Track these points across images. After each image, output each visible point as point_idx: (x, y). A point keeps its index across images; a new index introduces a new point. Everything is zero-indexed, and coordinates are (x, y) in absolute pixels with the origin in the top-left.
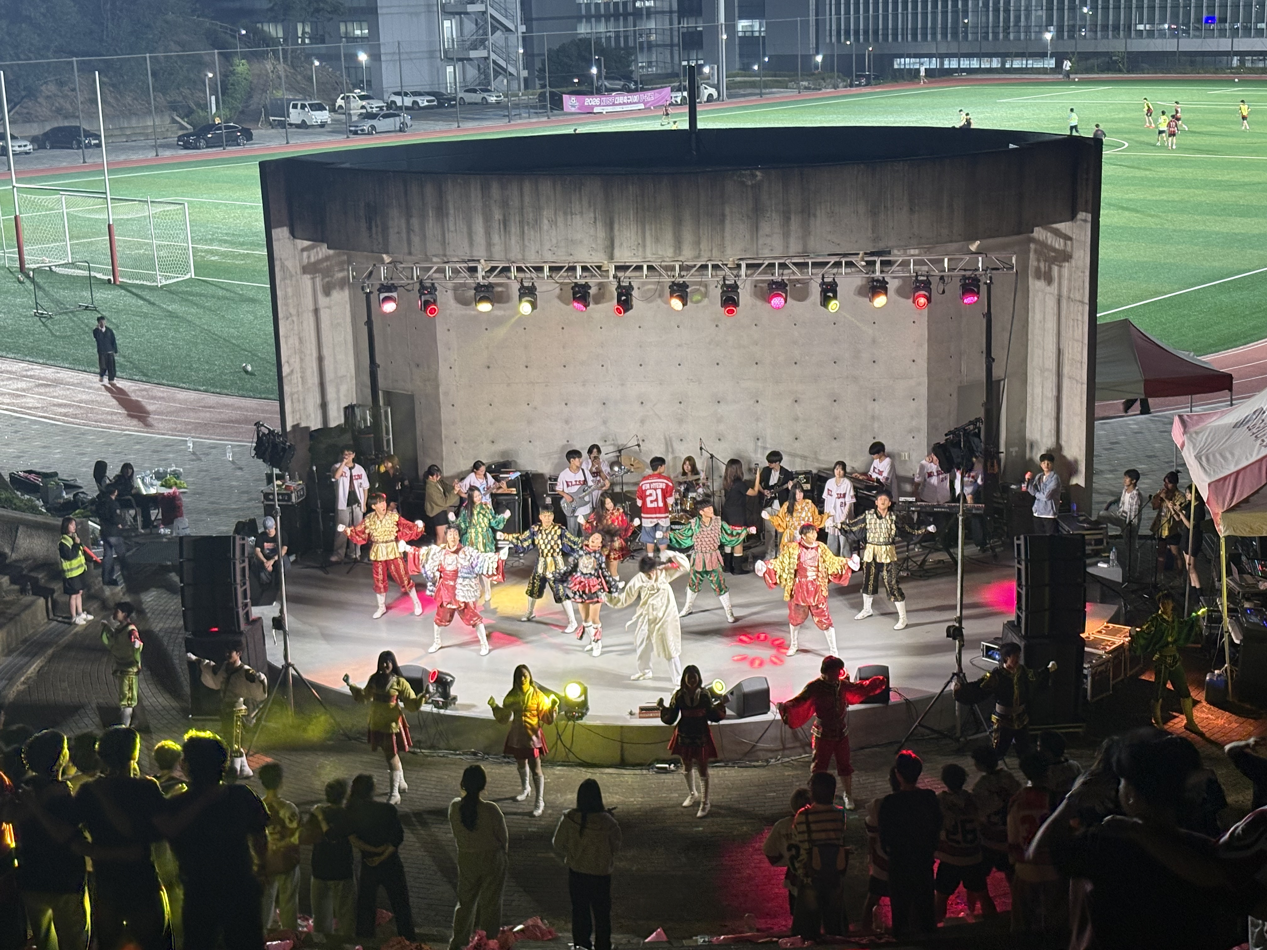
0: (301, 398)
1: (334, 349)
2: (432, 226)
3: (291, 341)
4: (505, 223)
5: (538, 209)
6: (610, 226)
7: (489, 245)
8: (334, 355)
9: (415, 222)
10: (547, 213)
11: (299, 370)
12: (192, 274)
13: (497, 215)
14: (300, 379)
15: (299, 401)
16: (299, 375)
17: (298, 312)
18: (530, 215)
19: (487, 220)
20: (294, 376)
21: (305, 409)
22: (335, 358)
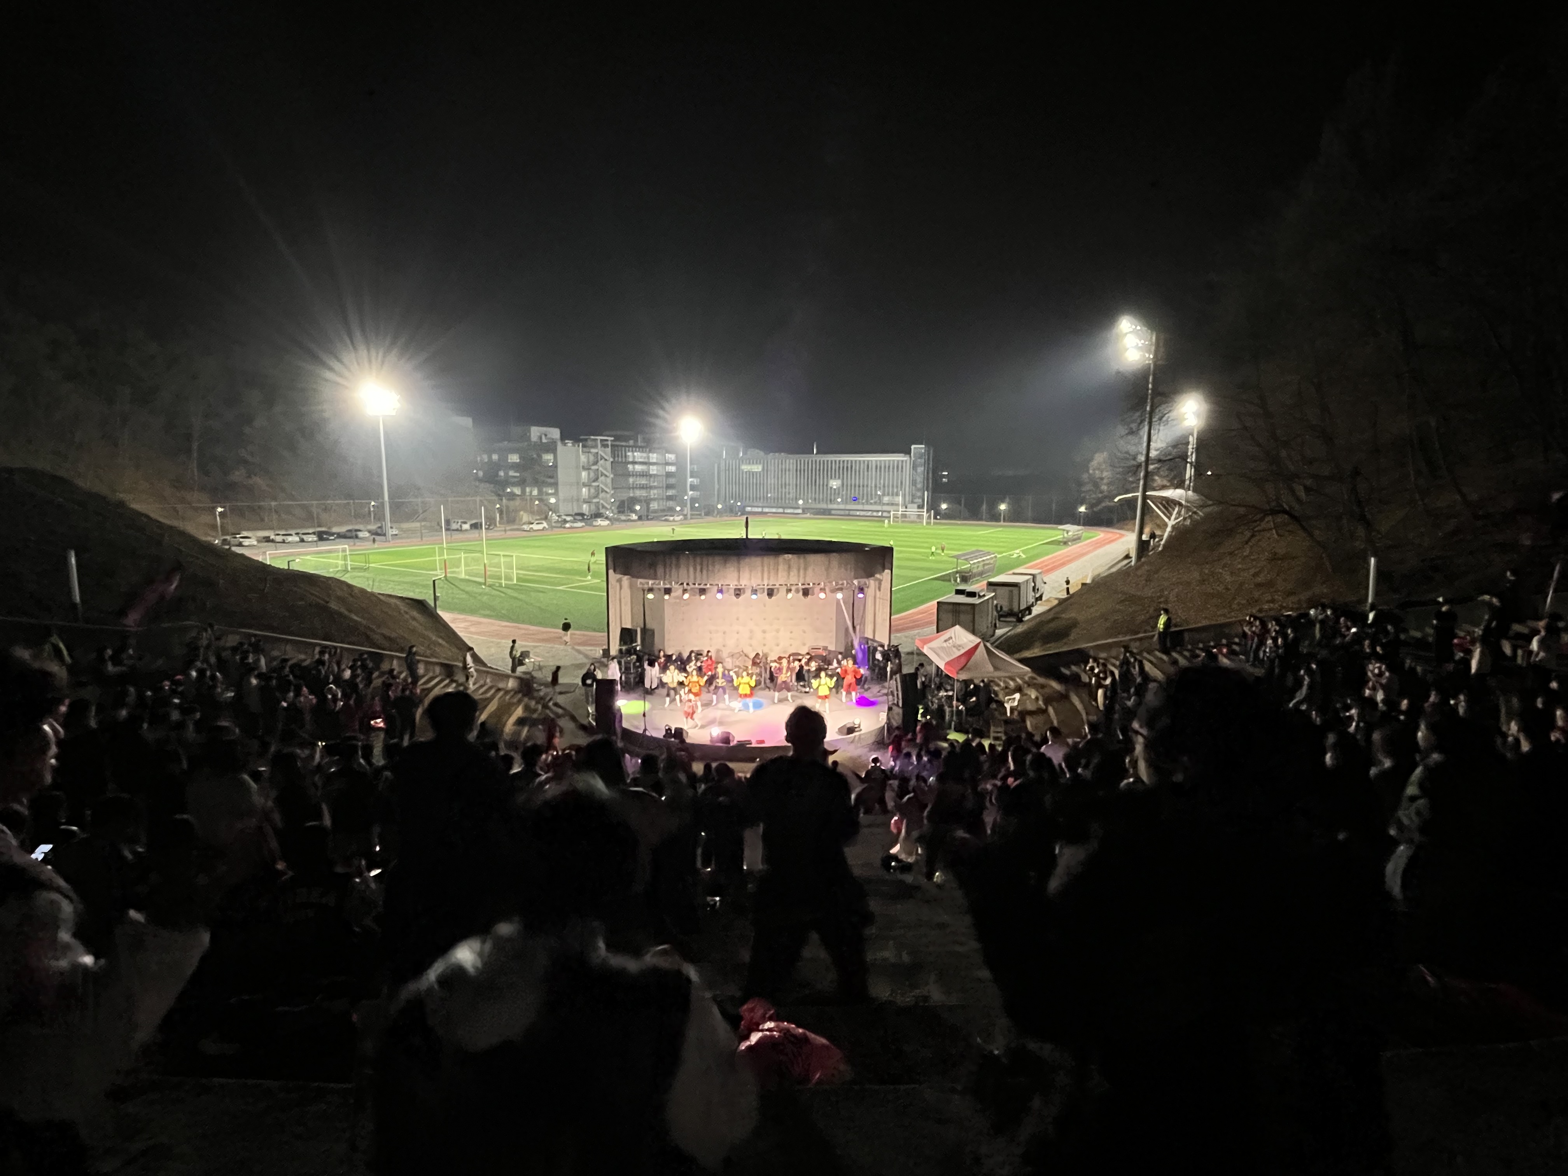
2: (674, 570)
4: (701, 571)
5: (714, 566)
6: (739, 571)
7: (695, 579)
9: (667, 570)
10: (717, 567)
12: (515, 582)
13: (698, 568)
18: (710, 568)
19: (695, 569)
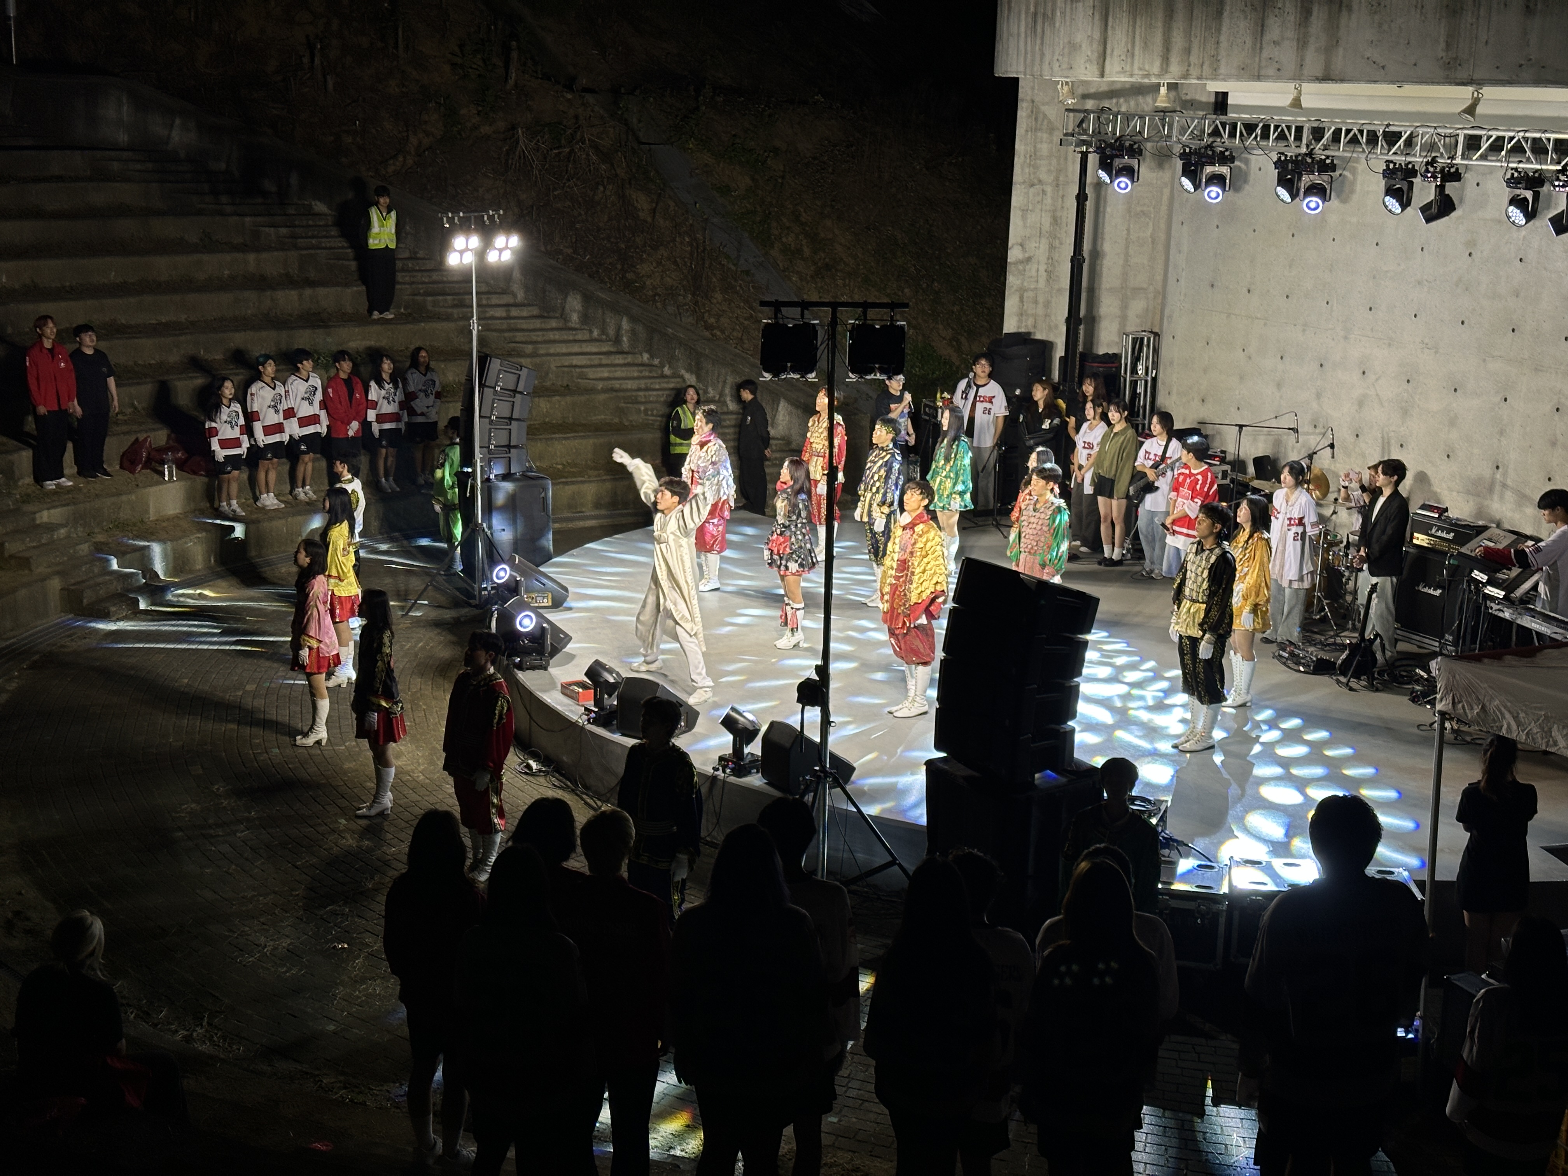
0: (1041, 299)
1: (1127, 247)
3: (1032, 218)
8: (1127, 255)
11: (1043, 259)
14: (1043, 274)
15: (1036, 302)
16: (1042, 268)
17: (1057, 179)
20: (1032, 269)
21: (1047, 315)
22: (1126, 260)
